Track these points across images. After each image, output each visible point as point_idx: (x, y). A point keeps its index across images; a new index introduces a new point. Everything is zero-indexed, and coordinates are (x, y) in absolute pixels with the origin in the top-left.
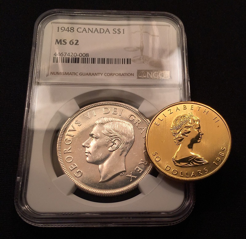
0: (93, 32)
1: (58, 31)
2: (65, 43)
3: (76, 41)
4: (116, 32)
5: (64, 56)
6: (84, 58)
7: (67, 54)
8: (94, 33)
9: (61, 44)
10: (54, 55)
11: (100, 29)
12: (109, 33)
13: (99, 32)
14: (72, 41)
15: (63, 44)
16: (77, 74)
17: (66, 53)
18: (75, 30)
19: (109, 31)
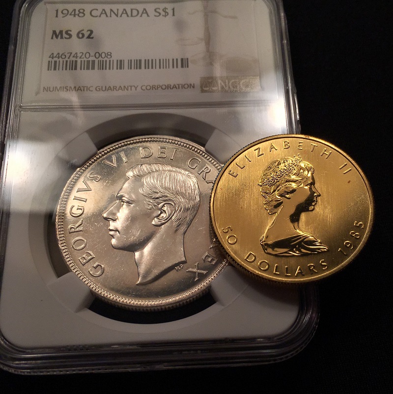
0: (119, 15)
1: (57, 16)
2: (68, 37)
3: (89, 32)
4: (160, 14)
5: (67, 59)
6: (103, 61)
7: (72, 55)
8: (121, 16)
9: (62, 38)
10: (50, 57)
11: (132, 10)
12: (148, 16)
13: (130, 15)
14: (82, 32)
15: (65, 38)
16: (91, 89)
17: (71, 53)
18: (87, 13)
19: (146, 13)
